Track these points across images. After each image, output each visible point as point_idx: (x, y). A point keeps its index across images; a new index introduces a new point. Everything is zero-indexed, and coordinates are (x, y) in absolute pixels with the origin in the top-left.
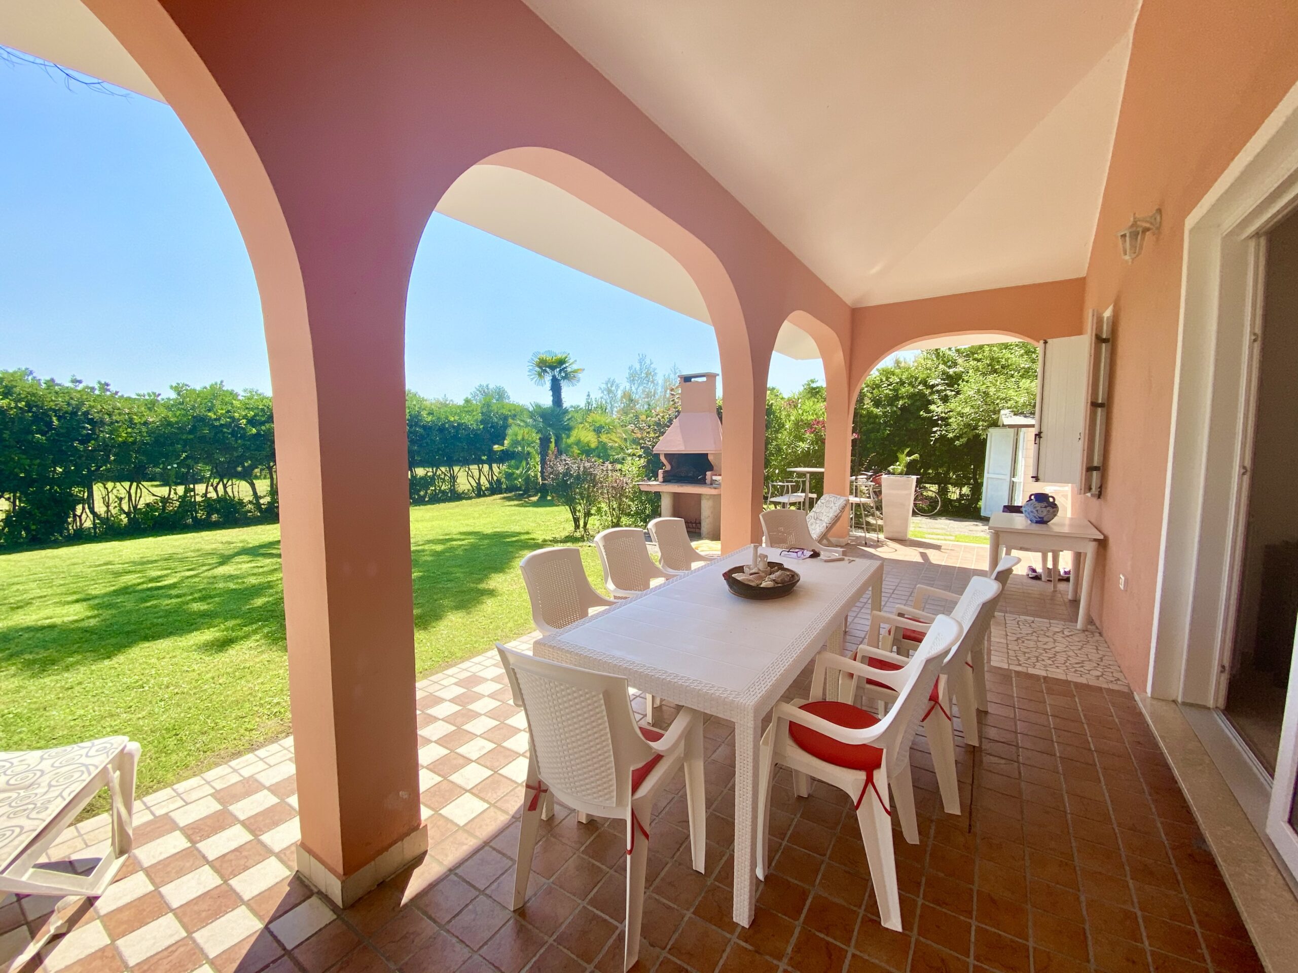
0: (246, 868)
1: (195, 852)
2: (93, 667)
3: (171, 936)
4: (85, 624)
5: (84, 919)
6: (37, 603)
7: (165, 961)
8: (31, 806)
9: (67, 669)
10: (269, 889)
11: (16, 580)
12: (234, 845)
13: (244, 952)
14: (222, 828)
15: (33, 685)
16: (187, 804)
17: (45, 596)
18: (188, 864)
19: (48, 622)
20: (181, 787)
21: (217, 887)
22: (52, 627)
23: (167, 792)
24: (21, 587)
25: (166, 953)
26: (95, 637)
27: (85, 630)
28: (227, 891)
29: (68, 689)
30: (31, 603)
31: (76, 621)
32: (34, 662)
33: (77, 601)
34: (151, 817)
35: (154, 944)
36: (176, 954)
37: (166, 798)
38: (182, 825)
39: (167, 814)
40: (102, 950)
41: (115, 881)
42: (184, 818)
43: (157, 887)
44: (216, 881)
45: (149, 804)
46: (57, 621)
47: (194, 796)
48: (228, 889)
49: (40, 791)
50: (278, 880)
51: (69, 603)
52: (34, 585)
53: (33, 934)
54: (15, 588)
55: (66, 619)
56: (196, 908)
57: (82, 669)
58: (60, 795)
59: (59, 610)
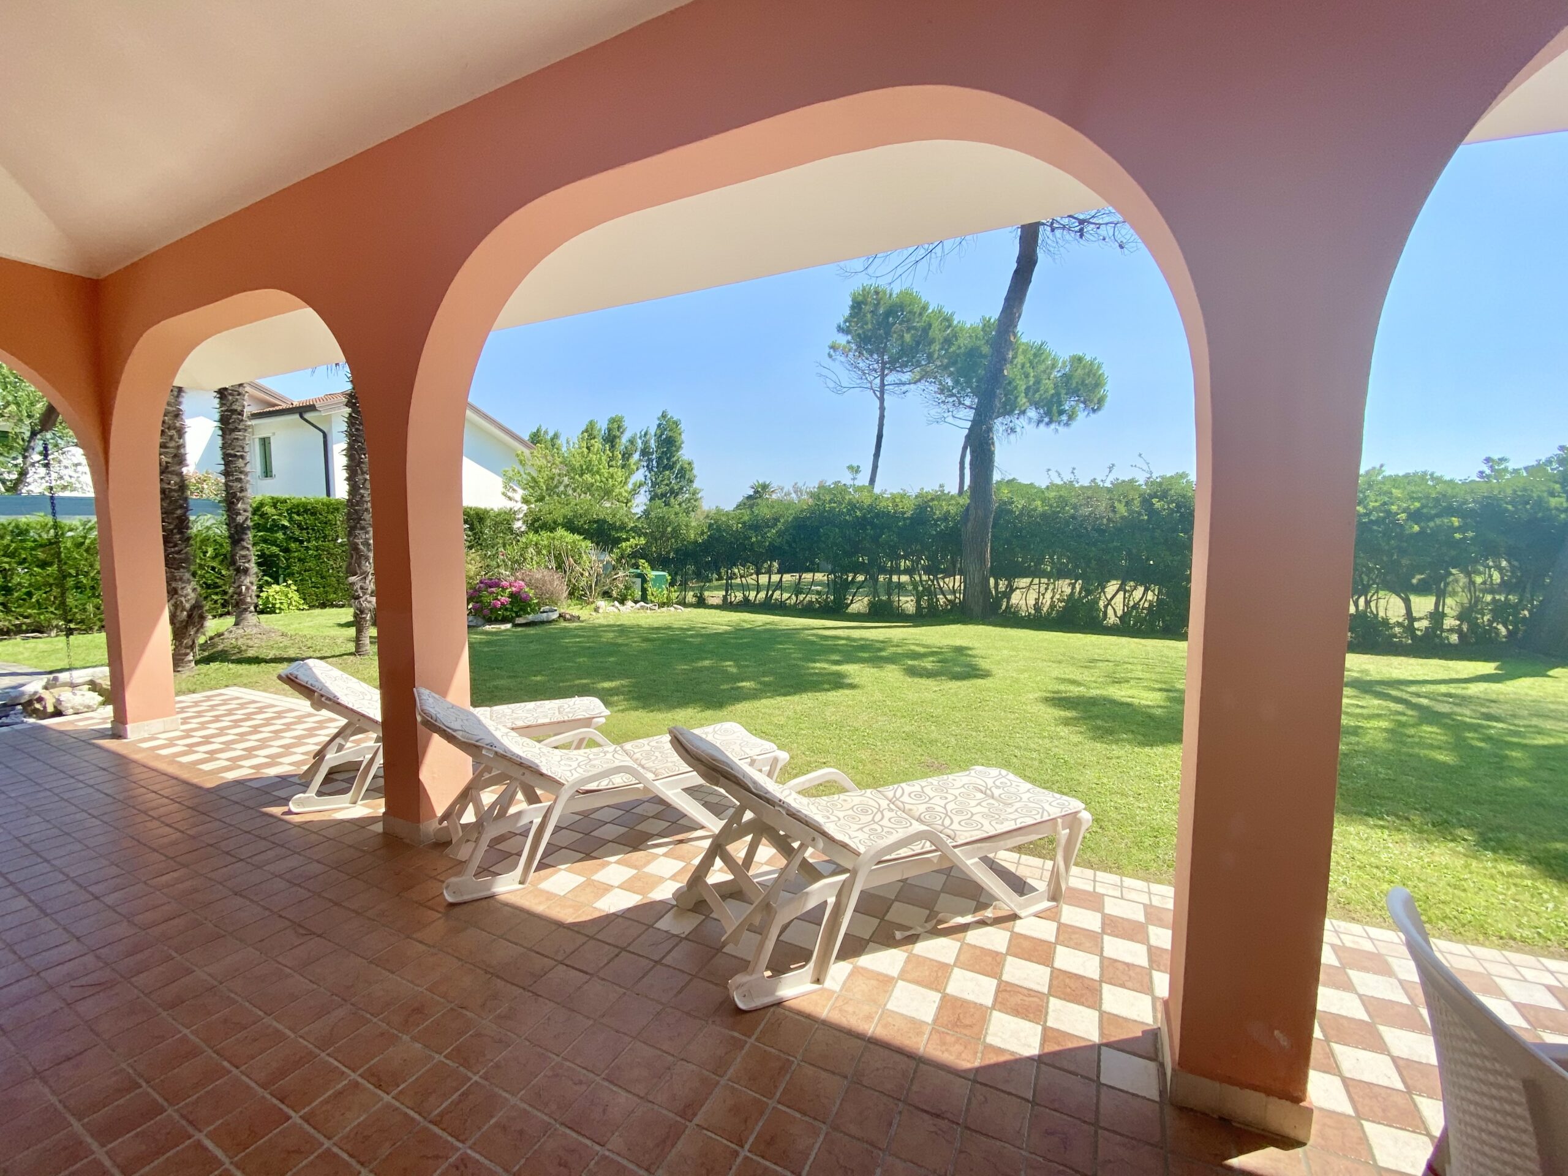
0: (1123, 986)
1: (1100, 940)
2: (1136, 749)
3: (1039, 984)
4: (1154, 711)
5: (1003, 925)
6: (1132, 682)
7: (1021, 997)
8: (997, 817)
9: (1117, 742)
10: (1126, 1019)
11: (1131, 660)
12: (1128, 959)
13: (1070, 1045)
14: (1131, 938)
15: (1089, 744)
16: (1122, 898)
17: (1140, 679)
18: (1088, 945)
19: (1129, 700)
20: (1128, 882)
21: (1092, 979)
22: (1128, 705)
23: (1114, 878)
24: (1130, 666)
25: (1026, 992)
26: (1152, 724)
27: (1151, 717)
28: (1097, 990)
29: (1108, 758)
30: (1128, 681)
31: (1149, 706)
32: (1099, 728)
33: (1160, 690)
34: (1091, 889)
35: (1025, 979)
36: (1031, 999)
37: (1112, 882)
38: (1107, 911)
39: (1103, 895)
40: (997, 953)
41: (1037, 915)
42: (1112, 908)
43: (1056, 943)
44: (1095, 975)
45: (1097, 879)
46: (1136, 701)
47: (1133, 896)
48: (1098, 988)
49: (1009, 810)
50: (1138, 1019)
51: (1154, 690)
52: (1140, 667)
53: (976, 910)
54: (1126, 666)
55: (1143, 702)
56: (1067, 981)
57: (1128, 747)
58: (1015, 820)
59: (1145, 694)
